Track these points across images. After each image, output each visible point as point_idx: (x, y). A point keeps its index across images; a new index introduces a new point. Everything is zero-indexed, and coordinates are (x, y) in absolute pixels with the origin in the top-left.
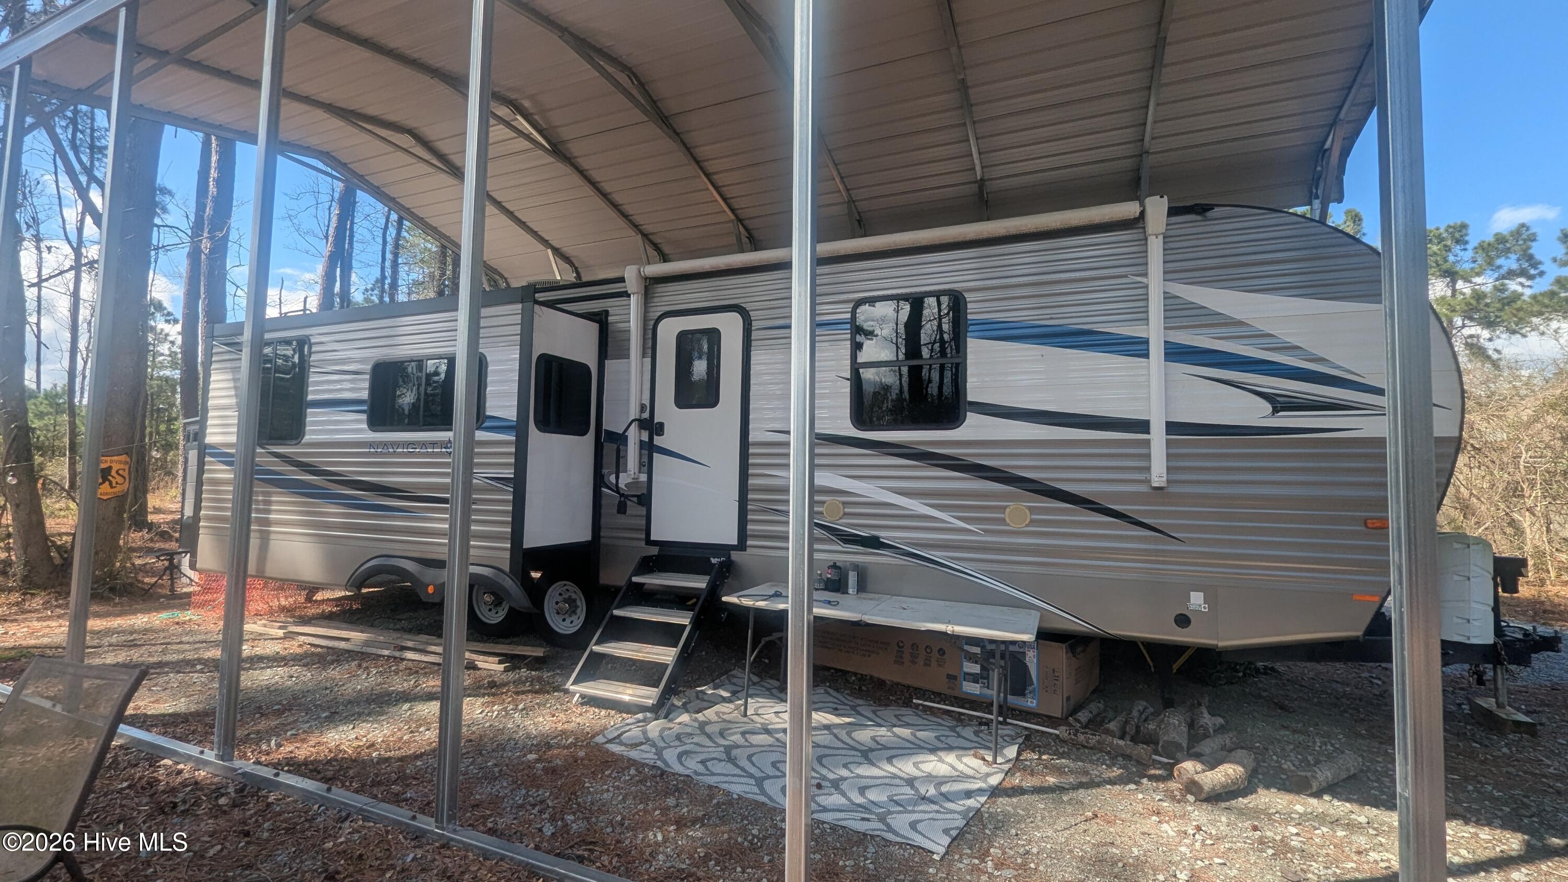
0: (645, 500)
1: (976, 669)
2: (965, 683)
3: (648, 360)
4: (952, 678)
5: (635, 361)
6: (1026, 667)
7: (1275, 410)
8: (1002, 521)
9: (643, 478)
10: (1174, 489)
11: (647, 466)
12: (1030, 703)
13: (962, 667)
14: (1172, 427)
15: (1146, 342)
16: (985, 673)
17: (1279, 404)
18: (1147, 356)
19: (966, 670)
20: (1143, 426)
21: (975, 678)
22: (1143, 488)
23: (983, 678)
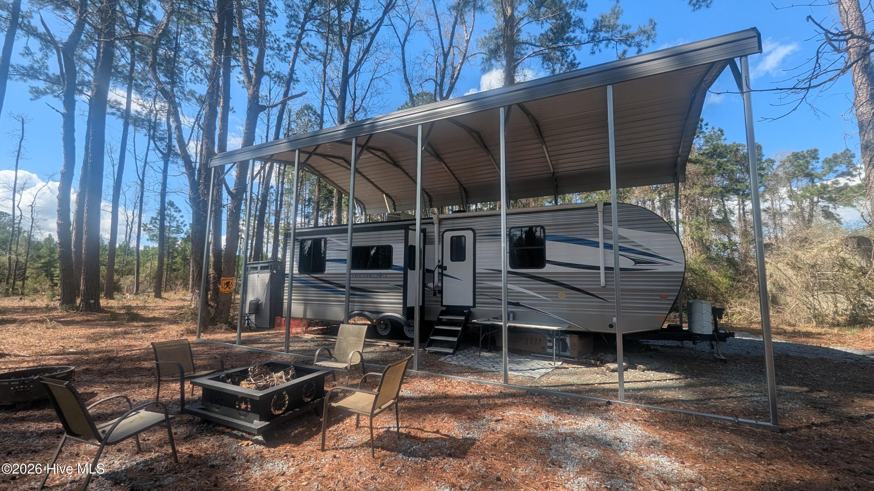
0: (441, 292)
1: (548, 338)
2: (547, 349)
3: (441, 245)
4: (543, 348)
5: (437, 246)
6: (566, 343)
7: (636, 264)
8: (558, 297)
9: (440, 284)
10: (608, 287)
11: (442, 281)
12: (568, 354)
13: (546, 344)
14: (606, 268)
15: (598, 243)
17: (637, 262)
18: (598, 247)
19: (548, 345)
20: (598, 268)
21: (551, 347)
22: (599, 287)
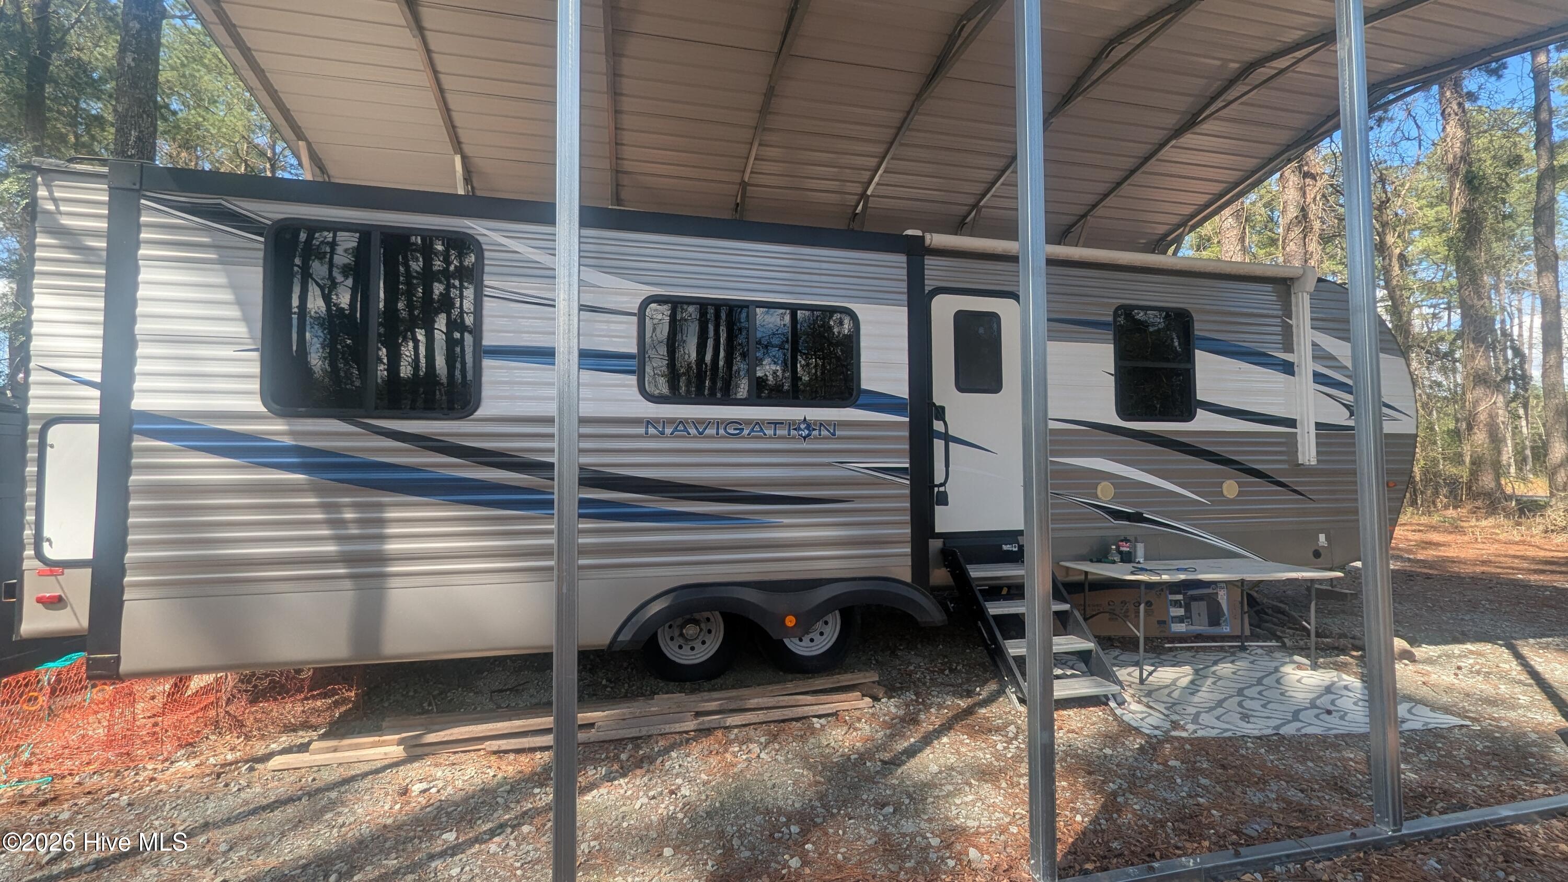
1: (1181, 612)
2: (1173, 625)
4: (1162, 623)
6: (1219, 603)
7: (1351, 415)
12: (1226, 629)
13: (1168, 612)
16: (1188, 615)
19: (1172, 614)
21: (1181, 620)
23: (1187, 618)
